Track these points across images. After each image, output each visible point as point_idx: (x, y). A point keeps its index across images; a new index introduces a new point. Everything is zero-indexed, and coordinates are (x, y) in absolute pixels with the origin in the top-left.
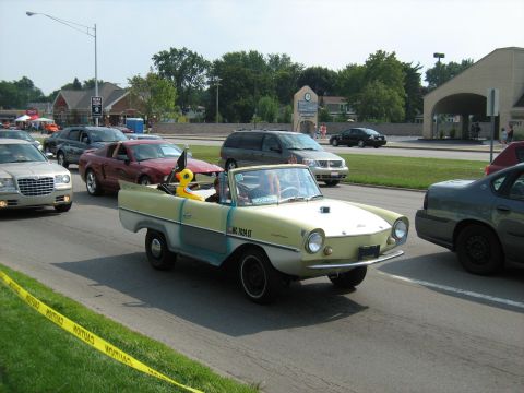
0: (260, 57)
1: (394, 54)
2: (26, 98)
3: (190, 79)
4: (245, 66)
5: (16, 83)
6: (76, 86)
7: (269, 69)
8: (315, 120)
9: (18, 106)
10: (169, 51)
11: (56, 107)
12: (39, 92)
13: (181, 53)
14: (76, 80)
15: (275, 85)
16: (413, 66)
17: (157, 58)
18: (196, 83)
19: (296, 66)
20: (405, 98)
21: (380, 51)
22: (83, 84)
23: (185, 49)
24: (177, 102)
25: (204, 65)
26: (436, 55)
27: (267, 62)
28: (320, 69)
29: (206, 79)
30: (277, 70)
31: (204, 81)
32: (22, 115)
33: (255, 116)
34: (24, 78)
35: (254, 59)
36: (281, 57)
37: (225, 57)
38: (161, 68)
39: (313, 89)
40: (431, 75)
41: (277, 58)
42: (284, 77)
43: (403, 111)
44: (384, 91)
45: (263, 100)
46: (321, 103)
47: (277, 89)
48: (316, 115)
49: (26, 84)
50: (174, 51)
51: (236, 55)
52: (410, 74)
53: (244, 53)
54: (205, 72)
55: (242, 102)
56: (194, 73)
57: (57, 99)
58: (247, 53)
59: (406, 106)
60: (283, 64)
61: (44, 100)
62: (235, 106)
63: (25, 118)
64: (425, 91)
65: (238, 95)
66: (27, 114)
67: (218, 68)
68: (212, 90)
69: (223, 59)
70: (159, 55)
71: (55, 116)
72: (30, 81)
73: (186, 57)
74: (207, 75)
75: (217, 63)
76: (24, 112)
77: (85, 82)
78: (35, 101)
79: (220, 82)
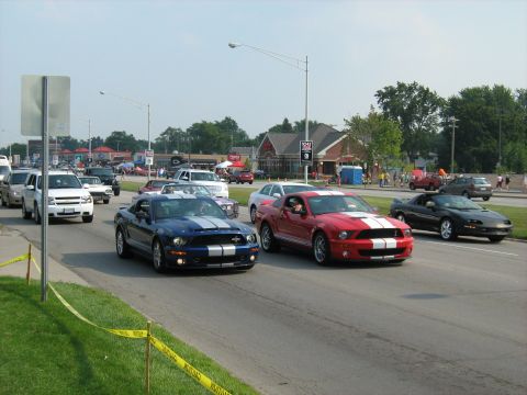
0: (507, 93)
2: (229, 141)
3: (419, 120)
5: (218, 124)
6: (285, 127)
7: (517, 107)
9: (219, 150)
10: (396, 86)
11: (262, 152)
12: (243, 134)
13: (411, 89)
14: (286, 120)
17: (380, 94)
22: (293, 125)
24: (403, 147)
25: (437, 102)
27: (516, 98)
29: (440, 120)
31: (437, 122)
32: (223, 161)
33: (498, 165)
34: (227, 118)
37: (462, 93)
38: (385, 106)
49: (228, 125)
50: (401, 86)
51: (477, 91)
53: (487, 88)
54: (438, 111)
55: (482, 148)
56: (425, 112)
57: (264, 143)
58: (491, 88)
61: (249, 143)
62: (474, 153)
63: (226, 164)
65: (478, 139)
66: (229, 160)
67: (454, 107)
68: (447, 133)
69: (460, 97)
70: (384, 91)
71: (260, 163)
72: (234, 122)
73: (416, 93)
74: (441, 115)
75: (454, 101)
76: (226, 156)
77: (297, 123)
78: (239, 145)
79: (457, 124)
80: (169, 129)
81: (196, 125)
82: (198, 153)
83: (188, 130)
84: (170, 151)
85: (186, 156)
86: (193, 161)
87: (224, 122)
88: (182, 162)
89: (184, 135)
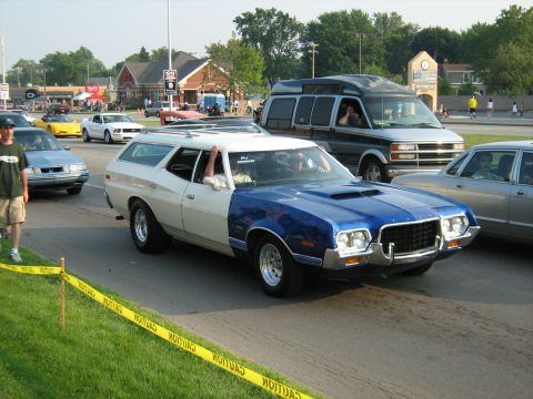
0: (365, 17)
2: (85, 71)
3: (279, 46)
4: (346, 28)
5: (72, 55)
6: (143, 56)
7: (376, 31)
8: (434, 94)
9: (75, 81)
10: (254, 12)
11: (121, 81)
12: (99, 65)
13: (269, 14)
14: (143, 50)
15: (383, 51)
17: (238, 20)
18: (288, 51)
19: (409, 27)
21: (515, 6)
22: (151, 54)
23: (273, 10)
24: (264, 73)
25: (296, 27)
27: (373, 23)
28: (438, 31)
29: (300, 45)
30: (385, 32)
31: (296, 47)
32: (80, 93)
34: (82, 49)
35: (358, 19)
36: (389, 16)
37: (321, 18)
38: (244, 33)
39: (432, 55)
41: (385, 17)
42: (394, 40)
44: (519, 56)
46: (441, 72)
47: (385, 56)
48: (435, 87)
49: (84, 54)
50: (259, 12)
51: (335, 15)
53: (344, 13)
54: (298, 36)
56: (285, 37)
57: (122, 74)
58: (349, 12)
60: (393, 24)
61: (106, 74)
63: (83, 97)
65: (338, 64)
66: (87, 91)
67: (313, 31)
68: (306, 58)
69: (319, 22)
70: (243, 17)
71: (119, 93)
72: (89, 52)
73: (275, 18)
74: (300, 40)
75: (312, 26)
76: (83, 88)
77: (154, 52)
78: (96, 75)
79: (317, 48)
80: (21, 61)
81: (49, 56)
82: (53, 85)
83: (41, 61)
84: (24, 85)
85: (41, 89)
86: (48, 93)
87: (78, 52)
88: (37, 94)
89: (37, 67)
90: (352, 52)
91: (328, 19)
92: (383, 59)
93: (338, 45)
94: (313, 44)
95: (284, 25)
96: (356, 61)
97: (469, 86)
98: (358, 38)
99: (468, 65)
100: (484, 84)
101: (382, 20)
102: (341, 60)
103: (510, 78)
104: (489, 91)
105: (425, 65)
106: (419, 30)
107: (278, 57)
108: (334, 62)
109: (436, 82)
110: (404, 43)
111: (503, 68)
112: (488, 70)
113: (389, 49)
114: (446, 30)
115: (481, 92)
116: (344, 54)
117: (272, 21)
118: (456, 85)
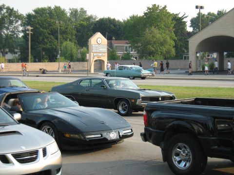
1: (165, 7)
4: (51, 18)
8: (105, 59)
15: (74, 32)
16: (180, 16)
18: (13, 32)
19: (91, 17)
20: (174, 40)
21: (155, 5)
23: (4, 5)
26: (197, 7)
30: (76, 20)
35: (58, 12)
36: (79, 10)
39: (104, 35)
40: (194, 22)
41: (76, 11)
42: (81, 25)
43: (173, 50)
44: (158, 35)
45: (65, 44)
46: (110, 45)
47: (76, 35)
48: (106, 55)
52: (178, 22)
59: (176, 47)
60: (81, 15)
64: (190, 35)
90: (54, 33)
91: (40, 12)
92: (74, 37)
93: (46, 28)
94: (29, 28)
95: (10, 15)
96: (57, 39)
97: (128, 54)
98: (58, 24)
99: (127, 41)
100: (138, 53)
101: (75, 13)
102: (47, 38)
103: (153, 49)
104: (141, 57)
105: (99, 41)
106: (97, 19)
107: (7, 35)
108: (43, 39)
109: (106, 51)
110: (88, 27)
111: (148, 43)
112: (140, 44)
113: (78, 31)
114: (114, 19)
115: (136, 58)
116: (49, 34)
117: (3, 12)
118: (120, 53)
